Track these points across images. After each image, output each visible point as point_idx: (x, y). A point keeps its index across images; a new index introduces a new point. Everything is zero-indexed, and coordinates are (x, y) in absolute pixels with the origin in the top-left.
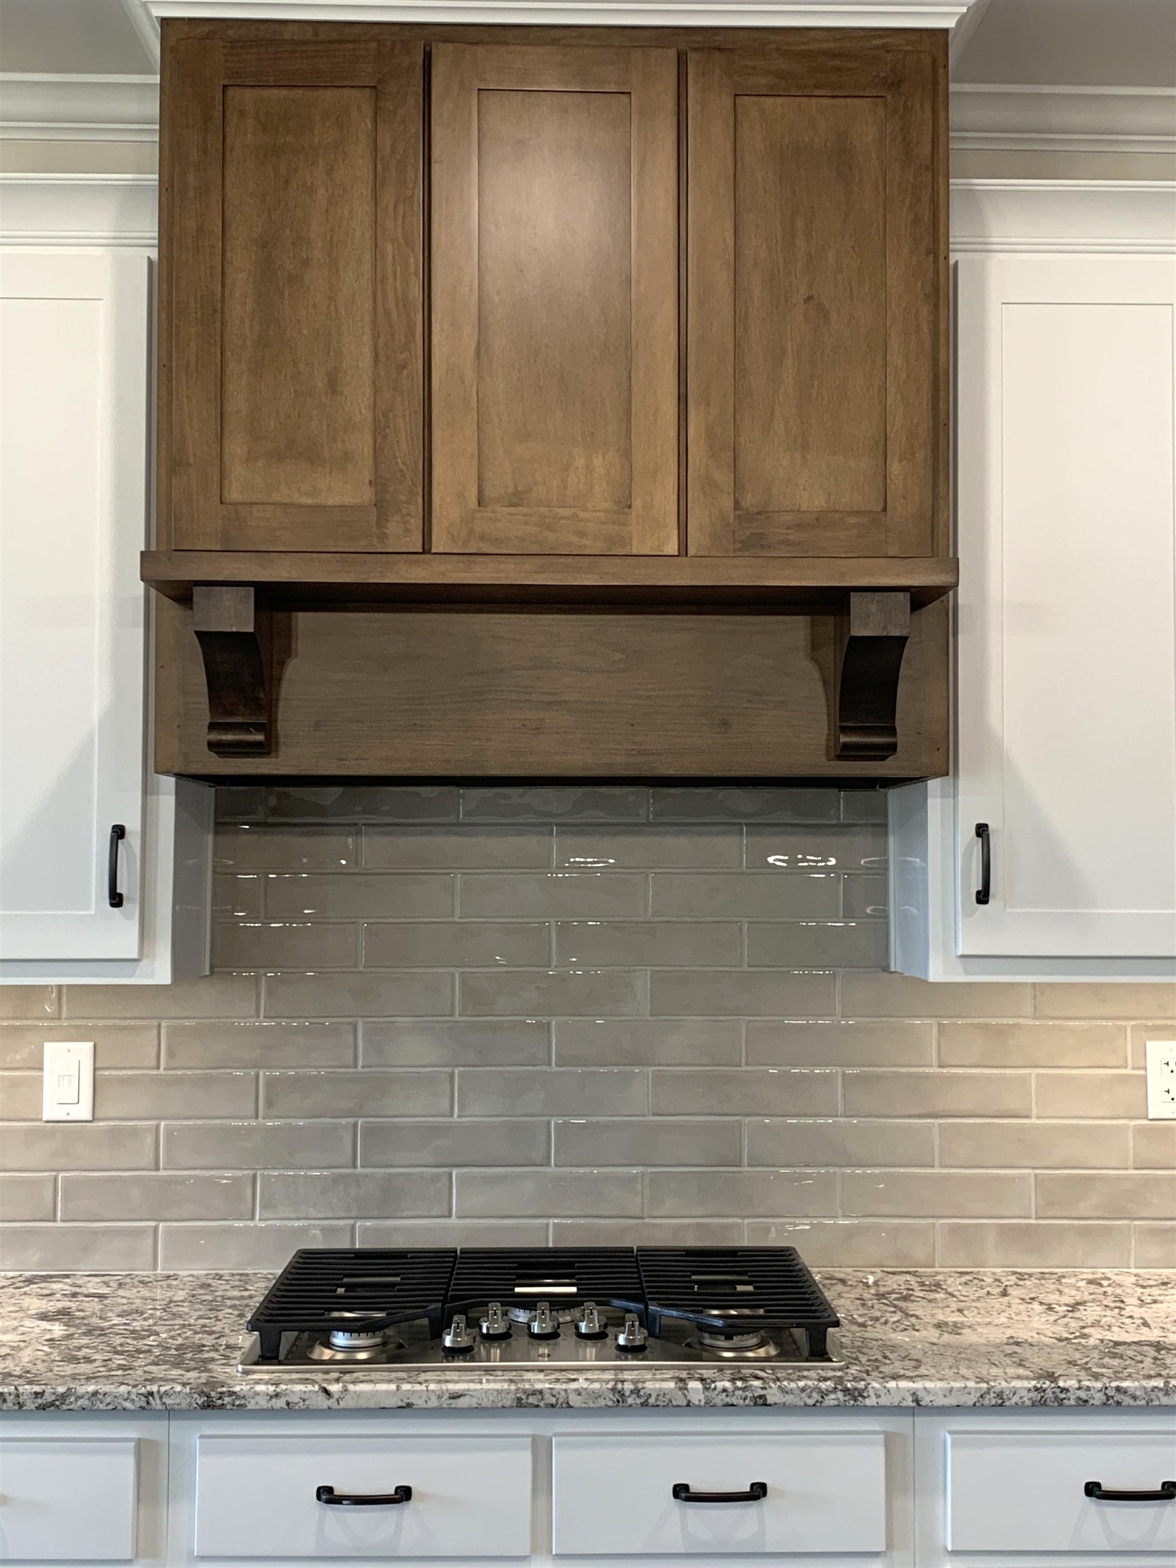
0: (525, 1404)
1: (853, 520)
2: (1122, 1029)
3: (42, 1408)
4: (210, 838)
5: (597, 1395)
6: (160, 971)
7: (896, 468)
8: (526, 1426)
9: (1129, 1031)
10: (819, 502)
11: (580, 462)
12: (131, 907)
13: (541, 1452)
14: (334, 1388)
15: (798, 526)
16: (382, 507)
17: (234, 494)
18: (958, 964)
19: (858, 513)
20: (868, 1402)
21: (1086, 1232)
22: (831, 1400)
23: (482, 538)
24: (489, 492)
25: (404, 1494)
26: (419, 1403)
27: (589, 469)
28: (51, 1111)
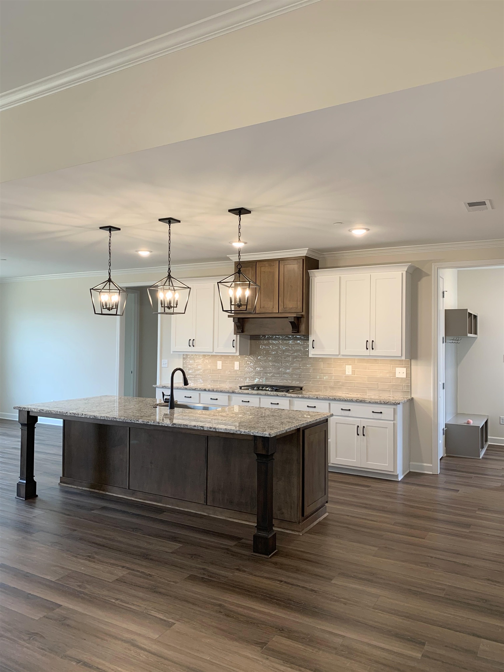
0: (258, 394)
2: (343, 364)
4: (249, 341)
5: (264, 393)
6: (238, 354)
7: (299, 303)
8: (259, 397)
10: (292, 307)
11: (269, 303)
13: (260, 398)
15: (289, 309)
18: (312, 355)
19: (295, 308)
21: (339, 388)
23: (260, 311)
26: (249, 393)
28: (235, 369)
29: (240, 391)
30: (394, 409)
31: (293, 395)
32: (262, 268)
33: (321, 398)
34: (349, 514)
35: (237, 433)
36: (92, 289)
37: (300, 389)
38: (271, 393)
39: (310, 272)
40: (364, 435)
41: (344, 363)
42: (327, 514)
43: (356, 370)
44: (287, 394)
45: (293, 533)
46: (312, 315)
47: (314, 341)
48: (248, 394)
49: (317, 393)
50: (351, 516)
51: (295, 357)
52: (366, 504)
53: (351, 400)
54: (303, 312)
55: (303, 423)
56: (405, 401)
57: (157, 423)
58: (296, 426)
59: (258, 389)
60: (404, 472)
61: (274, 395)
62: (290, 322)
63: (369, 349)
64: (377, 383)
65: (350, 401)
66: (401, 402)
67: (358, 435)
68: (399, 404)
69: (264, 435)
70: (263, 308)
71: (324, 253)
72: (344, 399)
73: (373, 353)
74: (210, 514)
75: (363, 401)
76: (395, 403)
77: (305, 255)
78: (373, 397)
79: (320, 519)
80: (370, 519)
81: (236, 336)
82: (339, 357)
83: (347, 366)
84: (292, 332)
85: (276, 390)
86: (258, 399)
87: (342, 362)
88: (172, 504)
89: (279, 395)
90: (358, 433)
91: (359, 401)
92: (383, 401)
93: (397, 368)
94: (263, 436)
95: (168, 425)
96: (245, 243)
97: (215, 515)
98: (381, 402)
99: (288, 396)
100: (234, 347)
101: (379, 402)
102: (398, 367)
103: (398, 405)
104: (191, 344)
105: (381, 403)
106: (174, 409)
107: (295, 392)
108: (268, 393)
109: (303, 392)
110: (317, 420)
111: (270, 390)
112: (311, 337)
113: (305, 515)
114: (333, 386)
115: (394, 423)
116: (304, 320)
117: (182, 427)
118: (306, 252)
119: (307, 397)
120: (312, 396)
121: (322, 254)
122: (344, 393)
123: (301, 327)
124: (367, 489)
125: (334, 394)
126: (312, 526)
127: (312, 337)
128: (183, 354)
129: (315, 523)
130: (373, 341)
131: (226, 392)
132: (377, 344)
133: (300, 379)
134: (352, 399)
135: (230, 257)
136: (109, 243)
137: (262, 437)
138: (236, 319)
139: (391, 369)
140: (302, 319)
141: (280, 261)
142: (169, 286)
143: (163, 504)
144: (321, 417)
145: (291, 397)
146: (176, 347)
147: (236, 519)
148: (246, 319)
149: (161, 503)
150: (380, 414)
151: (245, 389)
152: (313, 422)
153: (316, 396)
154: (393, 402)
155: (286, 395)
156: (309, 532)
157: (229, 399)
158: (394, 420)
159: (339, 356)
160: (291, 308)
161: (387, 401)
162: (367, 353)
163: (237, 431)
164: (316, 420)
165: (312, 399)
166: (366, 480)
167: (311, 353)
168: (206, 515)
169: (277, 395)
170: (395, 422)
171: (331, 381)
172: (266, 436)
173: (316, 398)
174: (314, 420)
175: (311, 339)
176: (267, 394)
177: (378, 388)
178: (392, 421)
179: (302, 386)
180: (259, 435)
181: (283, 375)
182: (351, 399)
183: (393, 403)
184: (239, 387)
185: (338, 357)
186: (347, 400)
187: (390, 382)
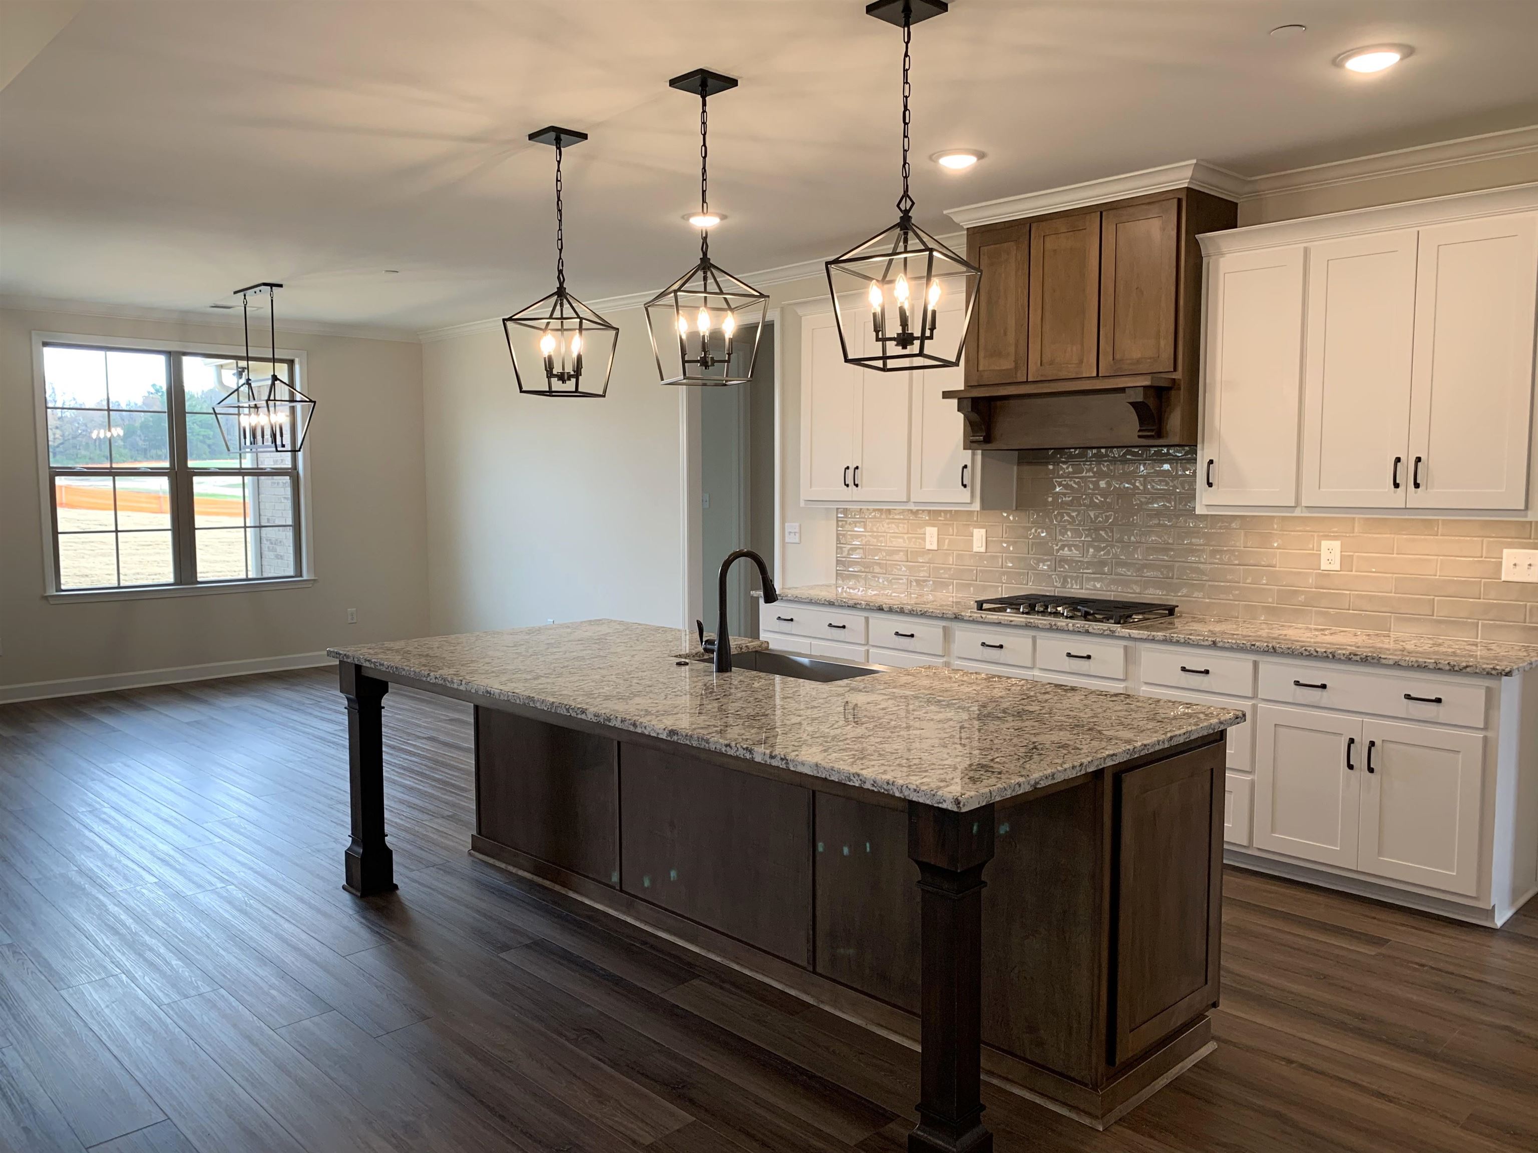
0: (1028, 626)
1: (1149, 361)
3: (921, 614)
4: (1015, 468)
5: (1045, 625)
6: (977, 506)
7: (1162, 343)
8: (1032, 633)
9: (1316, 537)
10: (1139, 356)
12: (969, 488)
13: (1034, 639)
14: (984, 616)
16: (1016, 368)
17: (981, 368)
19: (1150, 358)
20: (1117, 634)
22: (1106, 633)
24: (1044, 361)
25: (1001, 647)
26: (1003, 622)
27: (1072, 350)
28: (975, 549)
29: (977, 615)
30: (1489, 690)
31: (1135, 633)
32: (1048, 239)
33: (1227, 645)
34: (1294, 1056)
35: (851, 783)
36: (510, 319)
37: (1167, 612)
38: (1067, 625)
39: (1201, 239)
40: (1371, 770)
41: (1316, 534)
42: (1211, 1046)
43: (1357, 554)
44: (1118, 628)
45: (1074, 1116)
46: (1207, 381)
47: (1211, 462)
48: (999, 624)
49: (1218, 628)
50: (1302, 1065)
51: (1155, 514)
52: (1363, 1018)
53: (1330, 656)
54: (1175, 369)
55: (1111, 752)
56: (1531, 664)
57: (631, 724)
58: (1081, 765)
59: (1031, 610)
60: (1515, 892)
61: (1077, 629)
62: (1131, 403)
63: (1402, 488)
64: (1429, 600)
65: (1328, 657)
66: (1515, 667)
67: (1350, 767)
68: (1509, 674)
69: (940, 803)
70: (1050, 364)
71: (1253, 178)
72: (1306, 650)
73: (1416, 498)
74: (822, 1002)
75: (1373, 659)
76: (1494, 672)
77: (1186, 185)
78: (1410, 646)
79: (1182, 1068)
80: (1375, 1087)
81: (973, 455)
82: (1297, 513)
83: (1325, 544)
84: (1139, 437)
85: (1086, 616)
86: (1030, 641)
87: (1308, 529)
88: (723, 953)
89: (1091, 630)
90: (1351, 763)
91: (1358, 658)
92: (1449, 663)
93: (1505, 551)
94: (936, 805)
95: (658, 734)
96: (981, 156)
97: (835, 1007)
98: (1440, 666)
99: (1121, 634)
100: (965, 486)
101: (1431, 667)
102: (1511, 546)
103: (1504, 678)
104: (850, 481)
105: (1438, 670)
106: (728, 674)
107: (1148, 623)
108: (1059, 624)
109: (1176, 620)
110: (1175, 739)
111: (1065, 614)
112: (1203, 449)
113: (1117, 1063)
114: (1275, 605)
115: (1485, 739)
116: (1180, 397)
117: (695, 744)
118: (1189, 173)
119: (1182, 641)
120: (1198, 638)
121: (1249, 179)
122: (1311, 629)
123: (1168, 418)
124: (1373, 953)
125: (1276, 633)
126: (1147, 1093)
127: (1205, 450)
128: (837, 509)
129: (1162, 1082)
130: (1419, 460)
131: (936, 617)
132: (1434, 467)
133: (1168, 580)
134: (1335, 652)
135: (950, 216)
136: (557, 180)
137: (931, 807)
138: (965, 401)
139: (1484, 555)
140: (1173, 392)
141: (1104, 214)
142: (705, 291)
143: (702, 947)
144: (1194, 728)
145: (1130, 638)
146: (813, 489)
147: (896, 1032)
148: (999, 403)
149: (697, 945)
150: (1433, 706)
151: (989, 610)
152: (1157, 748)
153: (1210, 639)
154: (1484, 666)
155: (1113, 632)
156: (1133, 1121)
157: (947, 635)
158: (1485, 728)
159: (1298, 509)
160: (1138, 361)
161: (1464, 664)
162: (1397, 499)
163: (852, 778)
164: (1171, 738)
165: (1198, 646)
166: (1373, 915)
167: (1201, 502)
168: (811, 1002)
169: (1087, 632)
170: (1489, 734)
171: (1270, 590)
172: (944, 806)
173: (1210, 643)
174: (1162, 737)
175: (1203, 455)
176: (1054, 627)
177: (1433, 615)
178: (1480, 732)
179: (1174, 603)
180: (921, 801)
181: (1115, 568)
182: (1329, 651)
183: (1484, 669)
184: (976, 602)
185: (1293, 512)
186: (1315, 654)
187: (1478, 597)
